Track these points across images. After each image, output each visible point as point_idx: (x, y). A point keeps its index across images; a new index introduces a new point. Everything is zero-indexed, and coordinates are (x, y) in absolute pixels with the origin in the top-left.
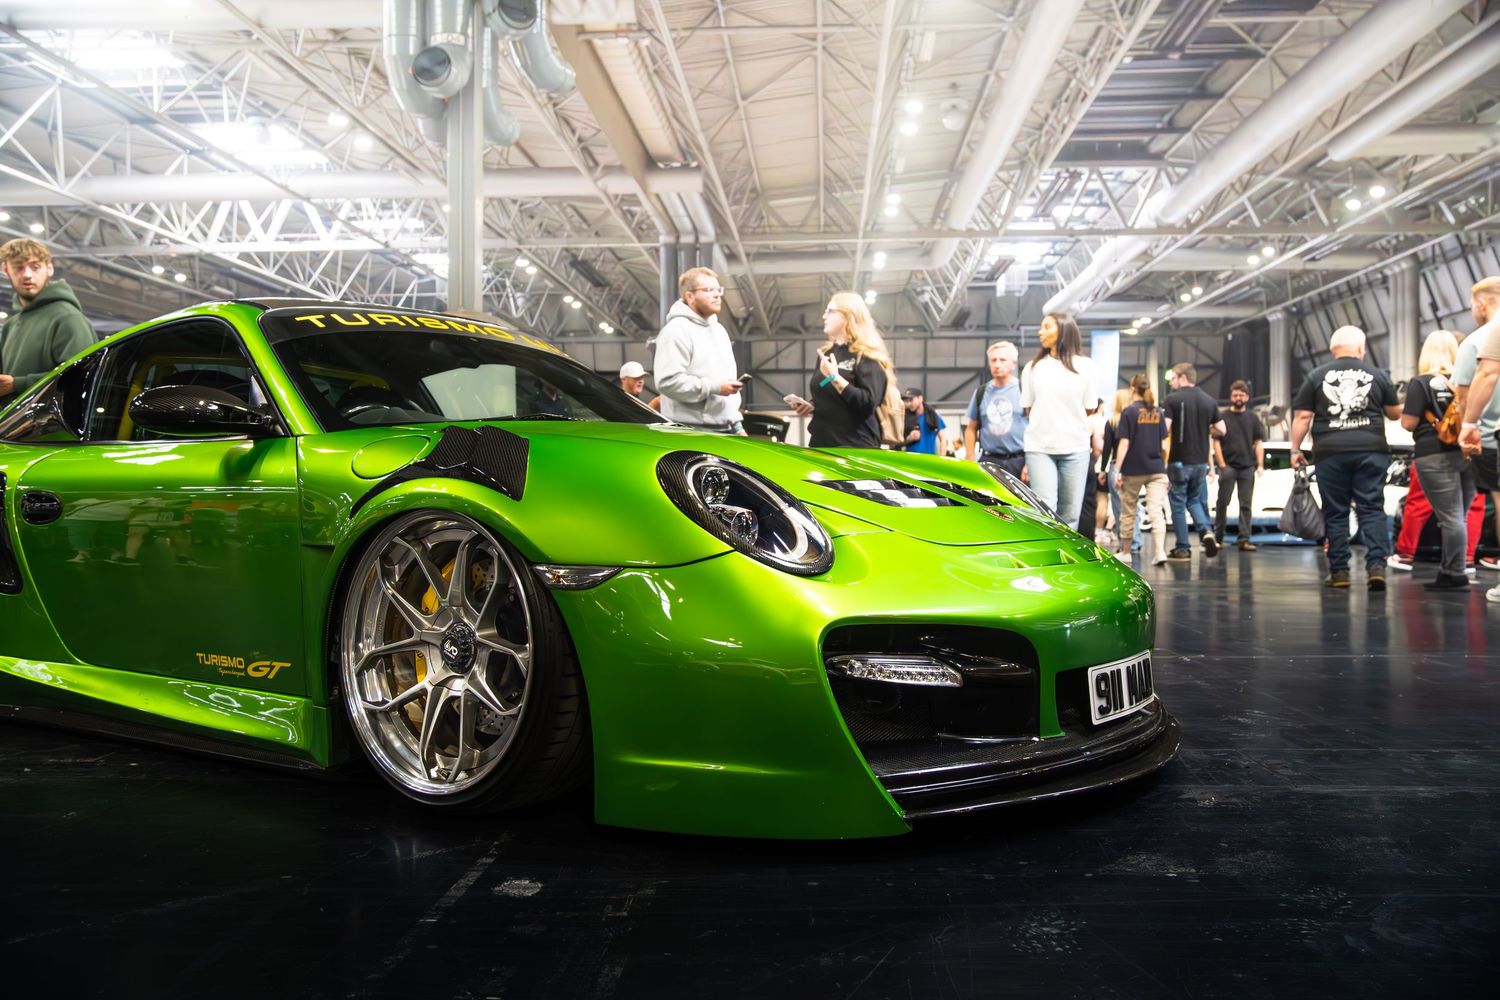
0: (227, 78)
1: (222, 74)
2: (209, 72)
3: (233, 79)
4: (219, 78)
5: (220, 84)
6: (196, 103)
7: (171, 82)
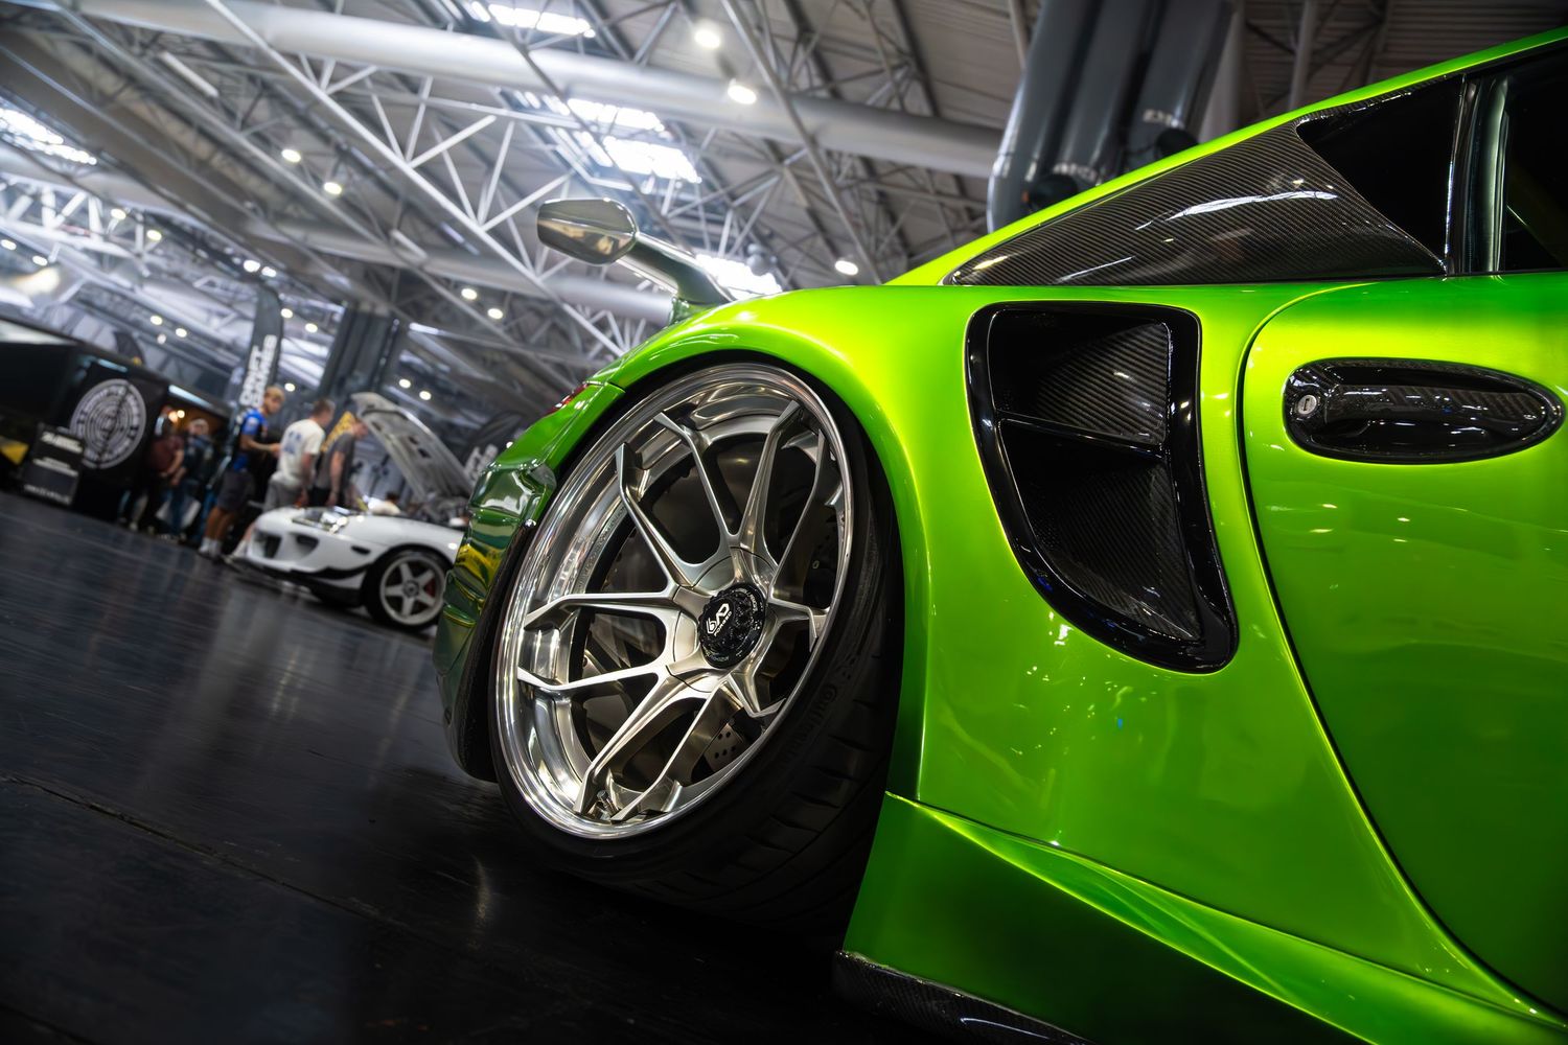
0: (737, 203)
1: (733, 197)
2: (721, 191)
3: (743, 205)
4: (727, 200)
5: (727, 207)
6: (702, 226)
7: (684, 196)
